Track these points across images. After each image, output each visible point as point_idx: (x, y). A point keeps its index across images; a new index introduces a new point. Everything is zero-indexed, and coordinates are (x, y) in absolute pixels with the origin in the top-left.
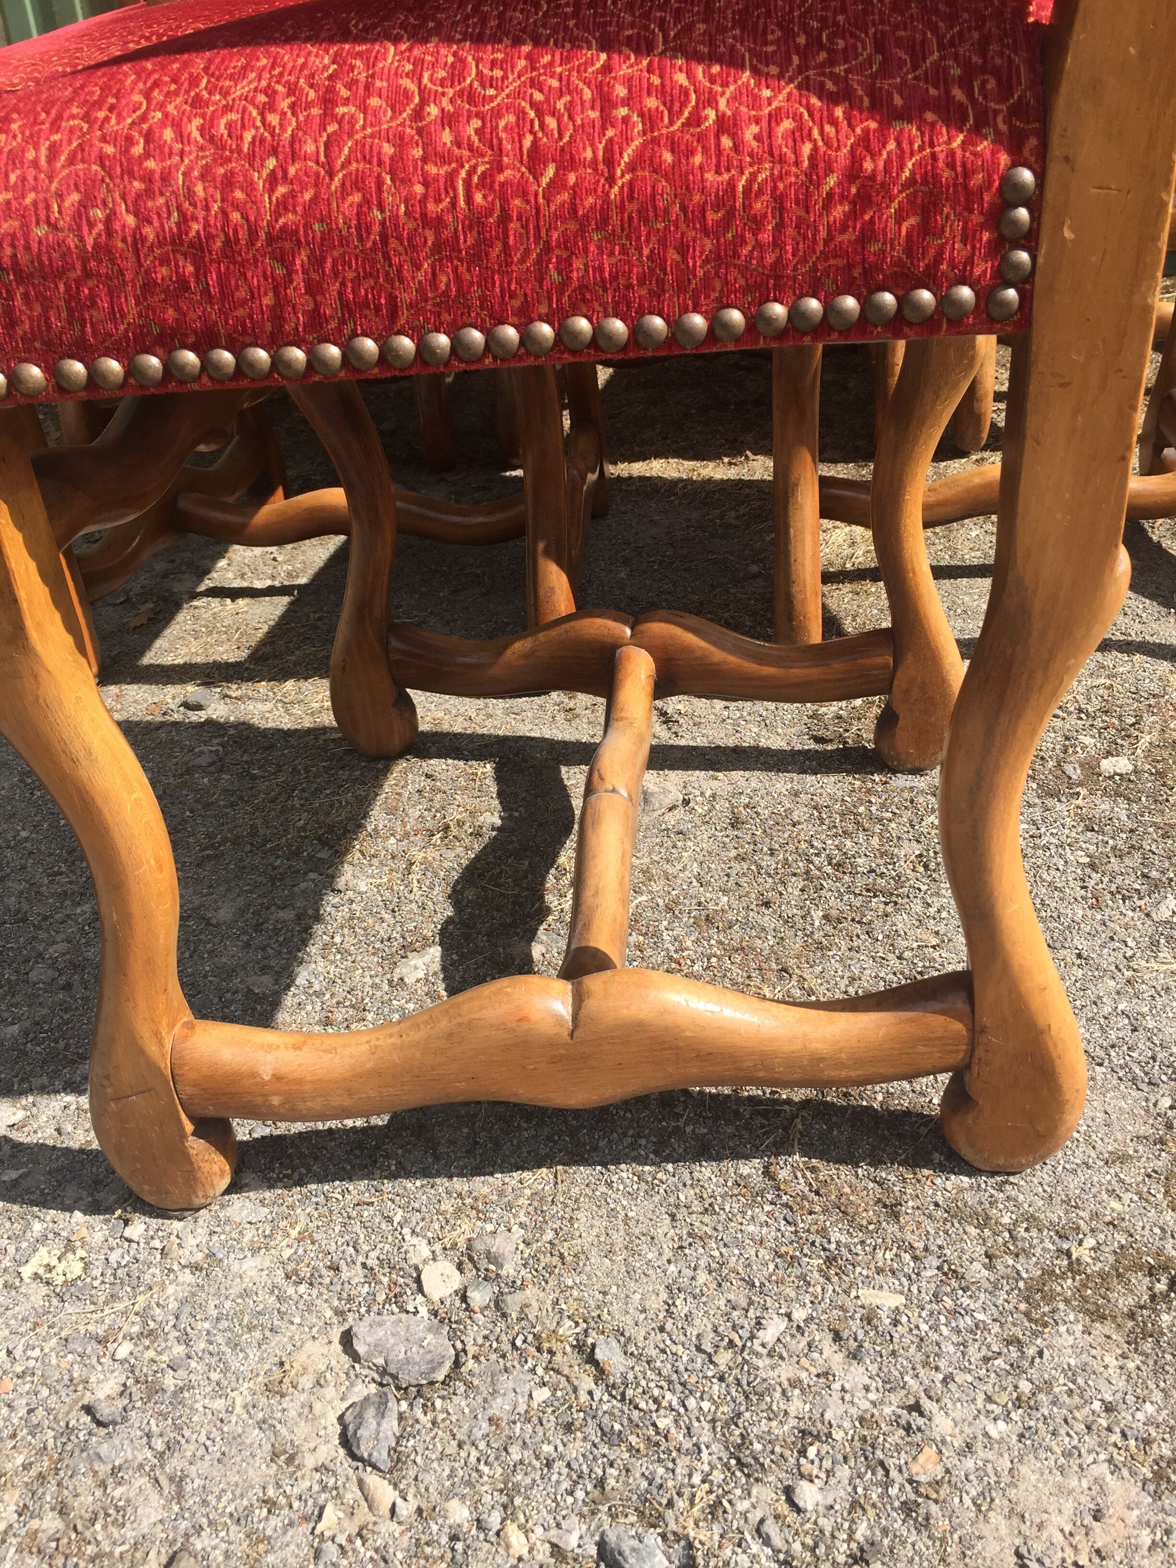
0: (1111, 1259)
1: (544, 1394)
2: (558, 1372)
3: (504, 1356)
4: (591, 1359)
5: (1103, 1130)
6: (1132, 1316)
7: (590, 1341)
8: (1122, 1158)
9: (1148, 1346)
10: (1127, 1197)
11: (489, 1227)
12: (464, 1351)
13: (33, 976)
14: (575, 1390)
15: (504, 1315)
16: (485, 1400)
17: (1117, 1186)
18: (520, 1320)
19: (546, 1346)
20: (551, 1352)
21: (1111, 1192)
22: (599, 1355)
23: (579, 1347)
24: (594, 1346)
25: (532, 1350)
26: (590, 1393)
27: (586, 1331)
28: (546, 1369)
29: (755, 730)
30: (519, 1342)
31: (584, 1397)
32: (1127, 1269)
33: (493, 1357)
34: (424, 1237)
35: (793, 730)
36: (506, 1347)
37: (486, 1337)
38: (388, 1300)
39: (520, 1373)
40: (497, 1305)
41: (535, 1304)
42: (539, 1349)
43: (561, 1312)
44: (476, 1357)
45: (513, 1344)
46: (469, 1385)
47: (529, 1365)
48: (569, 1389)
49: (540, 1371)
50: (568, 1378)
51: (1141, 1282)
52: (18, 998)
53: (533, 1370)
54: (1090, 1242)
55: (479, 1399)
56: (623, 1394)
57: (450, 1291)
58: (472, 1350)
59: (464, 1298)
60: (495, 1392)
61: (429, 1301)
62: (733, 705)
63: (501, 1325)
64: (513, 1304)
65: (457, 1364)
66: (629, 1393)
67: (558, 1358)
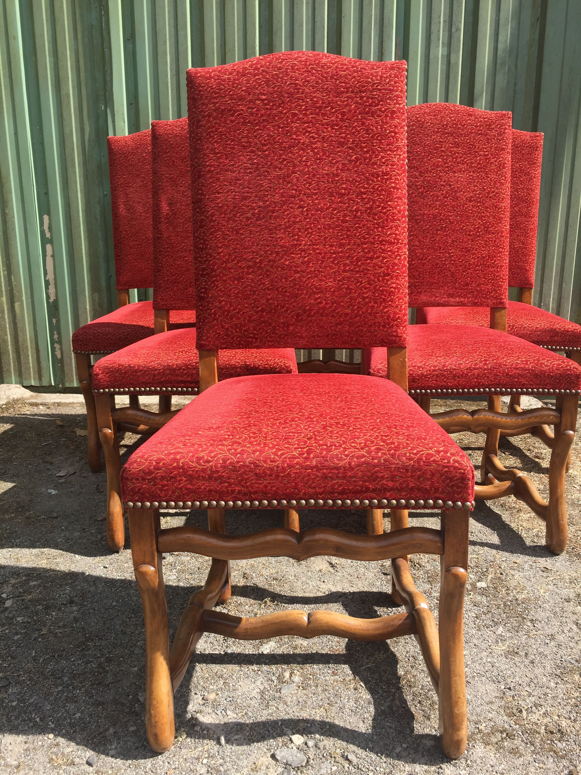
0: (490, 729)
1: (334, 768)
2: (338, 762)
3: (321, 759)
4: (347, 759)
5: (485, 695)
6: (497, 743)
7: (346, 754)
8: (492, 703)
9: (501, 751)
10: (493, 713)
11: (309, 725)
12: (310, 758)
13: (136, 652)
14: (344, 767)
15: (319, 748)
16: (318, 770)
17: (490, 710)
18: (324, 749)
19: (333, 756)
20: (335, 757)
21: (489, 712)
22: (349, 757)
23: (343, 756)
24: (347, 756)
25: (329, 757)
26: (348, 768)
27: (344, 752)
28: (335, 762)
29: (363, 570)
30: (325, 755)
31: (347, 769)
32: (495, 731)
33: (318, 759)
34: (289, 728)
35: (376, 570)
36: (321, 757)
37: (315, 754)
38: (282, 745)
39: (327, 764)
40: (316, 746)
41: (328, 745)
42: (331, 757)
43: (336, 747)
44: (313, 760)
45: (323, 756)
46: (312, 767)
47: (329, 761)
48: (342, 767)
49: (332, 762)
50: (341, 764)
51: (499, 735)
52: (133, 659)
53: (330, 762)
54: (484, 725)
55: (316, 770)
56: (358, 767)
57: (301, 742)
58: (312, 757)
59: (306, 744)
60: (320, 768)
61: (295, 745)
62: (354, 561)
63: (318, 751)
64: (321, 745)
65: (308, 761)
66: (360, 766)
67: (337, 759)
